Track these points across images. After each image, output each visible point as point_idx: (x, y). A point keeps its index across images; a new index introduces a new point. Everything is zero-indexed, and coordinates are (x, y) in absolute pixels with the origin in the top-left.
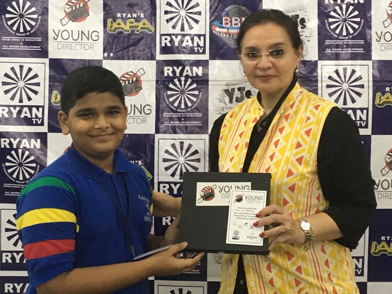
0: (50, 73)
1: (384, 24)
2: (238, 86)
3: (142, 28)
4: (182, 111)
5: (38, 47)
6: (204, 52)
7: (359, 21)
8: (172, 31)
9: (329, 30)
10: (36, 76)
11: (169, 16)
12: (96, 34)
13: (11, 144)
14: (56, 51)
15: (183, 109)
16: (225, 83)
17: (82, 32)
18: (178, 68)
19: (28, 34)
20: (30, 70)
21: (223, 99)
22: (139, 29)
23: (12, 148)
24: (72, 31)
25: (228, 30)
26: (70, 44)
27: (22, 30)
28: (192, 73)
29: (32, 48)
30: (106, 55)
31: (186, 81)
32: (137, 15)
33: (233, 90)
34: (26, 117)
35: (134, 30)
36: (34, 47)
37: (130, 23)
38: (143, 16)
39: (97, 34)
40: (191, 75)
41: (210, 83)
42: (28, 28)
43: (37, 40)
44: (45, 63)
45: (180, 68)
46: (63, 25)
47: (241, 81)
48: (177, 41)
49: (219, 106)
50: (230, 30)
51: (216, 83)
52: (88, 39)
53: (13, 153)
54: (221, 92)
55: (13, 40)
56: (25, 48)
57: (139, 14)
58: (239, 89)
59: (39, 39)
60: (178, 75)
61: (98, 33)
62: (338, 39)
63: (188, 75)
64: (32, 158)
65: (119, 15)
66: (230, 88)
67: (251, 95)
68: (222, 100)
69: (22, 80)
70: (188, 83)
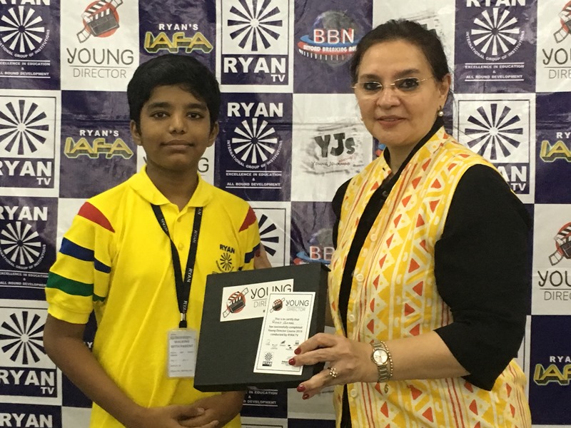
0: (62, 111)
1: (555, 38)
3: (194, 46)
4: (253, 167)
5: (45, 74)
6: (286, 82)
7: (518, 32)
8: (239, 51)
9: (472, 47)
10: (42, 116)
11: (235, 28)
12: (128, 54)
13: (5, 214)
14: (70, 81)
15: (254, 165)
16: (315, 127)
17: (109, 51)
18: (247, 105)
19: (31, 55)
20: (34, 107)
22: (190, 47)
23: (7, 220)
24: (94, 50)
25: (322, 48)
26: (90, 69)
27: (22, 49)
28: (269, 114)
29: (38, 75)
31: (259, 124)
32: (188, 26)
34: (27, 175)
35: (184, 49)
36: (40, 74)
37: (178, 38)
38: (197, 28)
39: (131, 55)
40: (266, 115)
41: (294, 127)
42: (32, 47)
43: (44, 64)
44: (55, 97)
45: (251, 105)
46: (81, 42)
48: (246, 65)
50: (324, 48)
51: (302, 127)
52: (117, 61)
53: (9, 226)
55: (11, 63)
56: (28, 75)
57: (190, 25)
59: (47, 63)
60: (247, 114)
61: (132, 53)
62: (485, 61)
63: (263, 115)
64: (35, 234)
65: (161, 26)
66: (323, 135)
69: (23, 121)
70: (263, 127)
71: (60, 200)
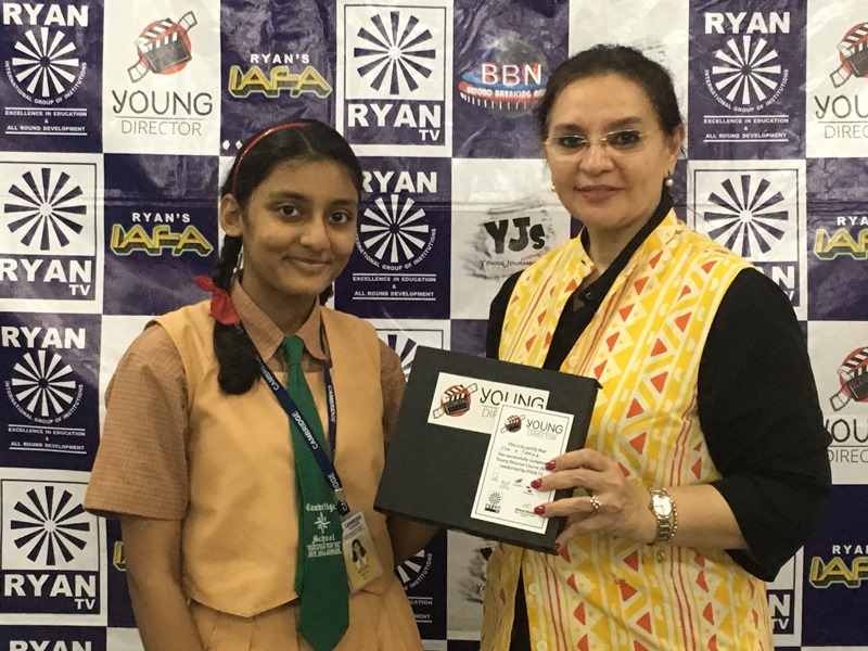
0: (105, 184)
1: (833, 80)
2: (516, 216)
3: (304, 87)
4: (393, 268)
5: (80, 129)
6: (441, 141)
7: (779, 72)
8: (372, 94)
9: (713, 93)
10: (77, 192)
11: (365, 60)
12: (206, 99)
13: (22, 338)
14: (119, 136)
15: (395, 264)
16: (486, 208)
17: (175, 95)
18: (384, 175)
19: (59, 100)
20: (64, 178)
21: (483, 244)
22: (298, 87)
23: (24, 348)
24: (153, 93)
25: (494, 92)
26: (148, 121)
27: (46, 92)
28: (416, 188)
29: (69, 131)
30: (226, 145)
31: (401, 203)
32: (294, 58)
33: (504, 223)
34: (55, 281)
35: (288, 92)
36: (72, 129)
37: (279, 74)
38: (308, 61)
39: (210, 101)
40: (412, 190)
41: (454, 208)
42: (60, 89)
43: (78, 114)
44: (95, 164)
45: (390, 174)
46: (133, 81)
47: (521, 204)
48: (381, 116)
49: (473, 259)
50: (497, 91)
51: (466, 208)
52: (189, 111)
53: (28, 357)
54: (477, 229)
55: (29, 113)
56: (54, 131)
57: (297, 56)
58: (517, 222)
59: (82, 112)
60: (384, 189)
61: (210, 98)
62: (733, 113)
63: (407, 191)
64: (67, 369)
65: (255, 58)
66: (497, 220)
67: (543, 235)
68: (480, 246)
69: (49, 200)
70: (407, 208)
71: (105, 318)
